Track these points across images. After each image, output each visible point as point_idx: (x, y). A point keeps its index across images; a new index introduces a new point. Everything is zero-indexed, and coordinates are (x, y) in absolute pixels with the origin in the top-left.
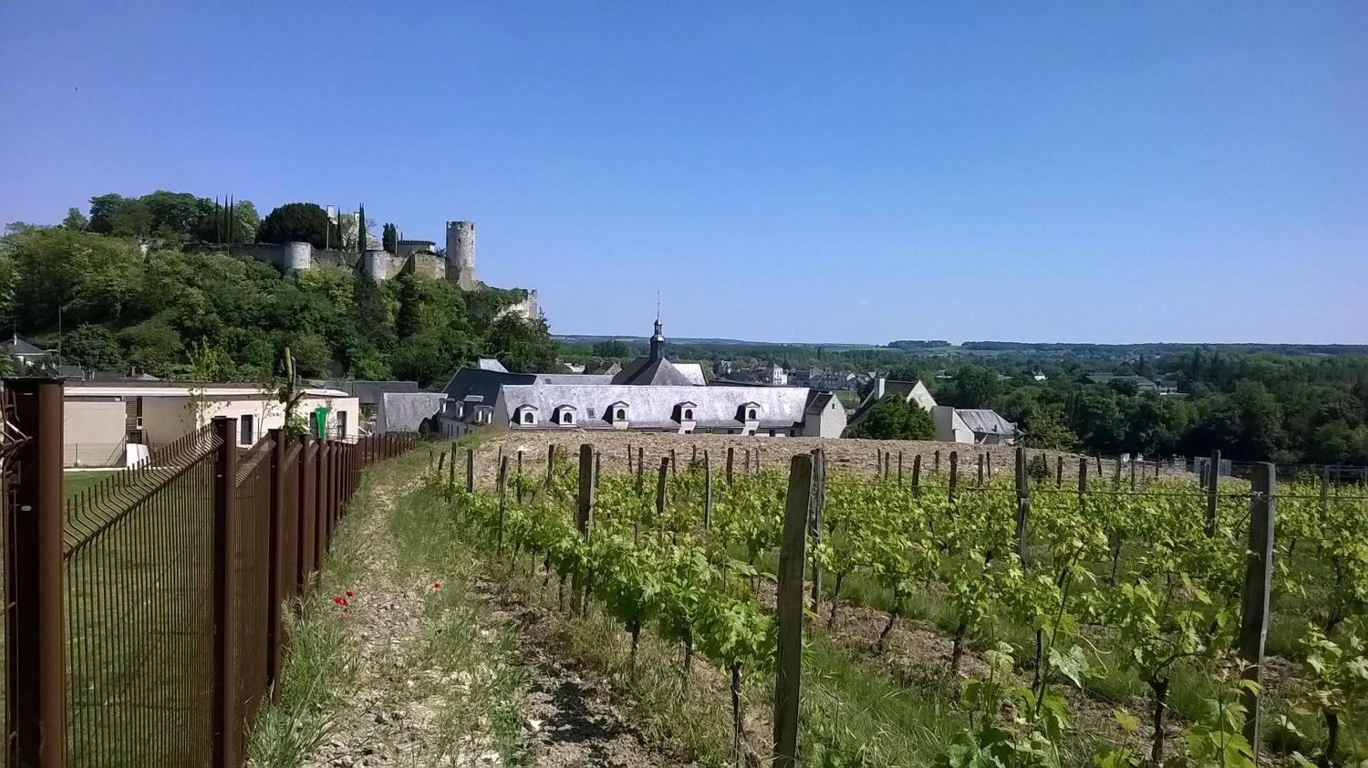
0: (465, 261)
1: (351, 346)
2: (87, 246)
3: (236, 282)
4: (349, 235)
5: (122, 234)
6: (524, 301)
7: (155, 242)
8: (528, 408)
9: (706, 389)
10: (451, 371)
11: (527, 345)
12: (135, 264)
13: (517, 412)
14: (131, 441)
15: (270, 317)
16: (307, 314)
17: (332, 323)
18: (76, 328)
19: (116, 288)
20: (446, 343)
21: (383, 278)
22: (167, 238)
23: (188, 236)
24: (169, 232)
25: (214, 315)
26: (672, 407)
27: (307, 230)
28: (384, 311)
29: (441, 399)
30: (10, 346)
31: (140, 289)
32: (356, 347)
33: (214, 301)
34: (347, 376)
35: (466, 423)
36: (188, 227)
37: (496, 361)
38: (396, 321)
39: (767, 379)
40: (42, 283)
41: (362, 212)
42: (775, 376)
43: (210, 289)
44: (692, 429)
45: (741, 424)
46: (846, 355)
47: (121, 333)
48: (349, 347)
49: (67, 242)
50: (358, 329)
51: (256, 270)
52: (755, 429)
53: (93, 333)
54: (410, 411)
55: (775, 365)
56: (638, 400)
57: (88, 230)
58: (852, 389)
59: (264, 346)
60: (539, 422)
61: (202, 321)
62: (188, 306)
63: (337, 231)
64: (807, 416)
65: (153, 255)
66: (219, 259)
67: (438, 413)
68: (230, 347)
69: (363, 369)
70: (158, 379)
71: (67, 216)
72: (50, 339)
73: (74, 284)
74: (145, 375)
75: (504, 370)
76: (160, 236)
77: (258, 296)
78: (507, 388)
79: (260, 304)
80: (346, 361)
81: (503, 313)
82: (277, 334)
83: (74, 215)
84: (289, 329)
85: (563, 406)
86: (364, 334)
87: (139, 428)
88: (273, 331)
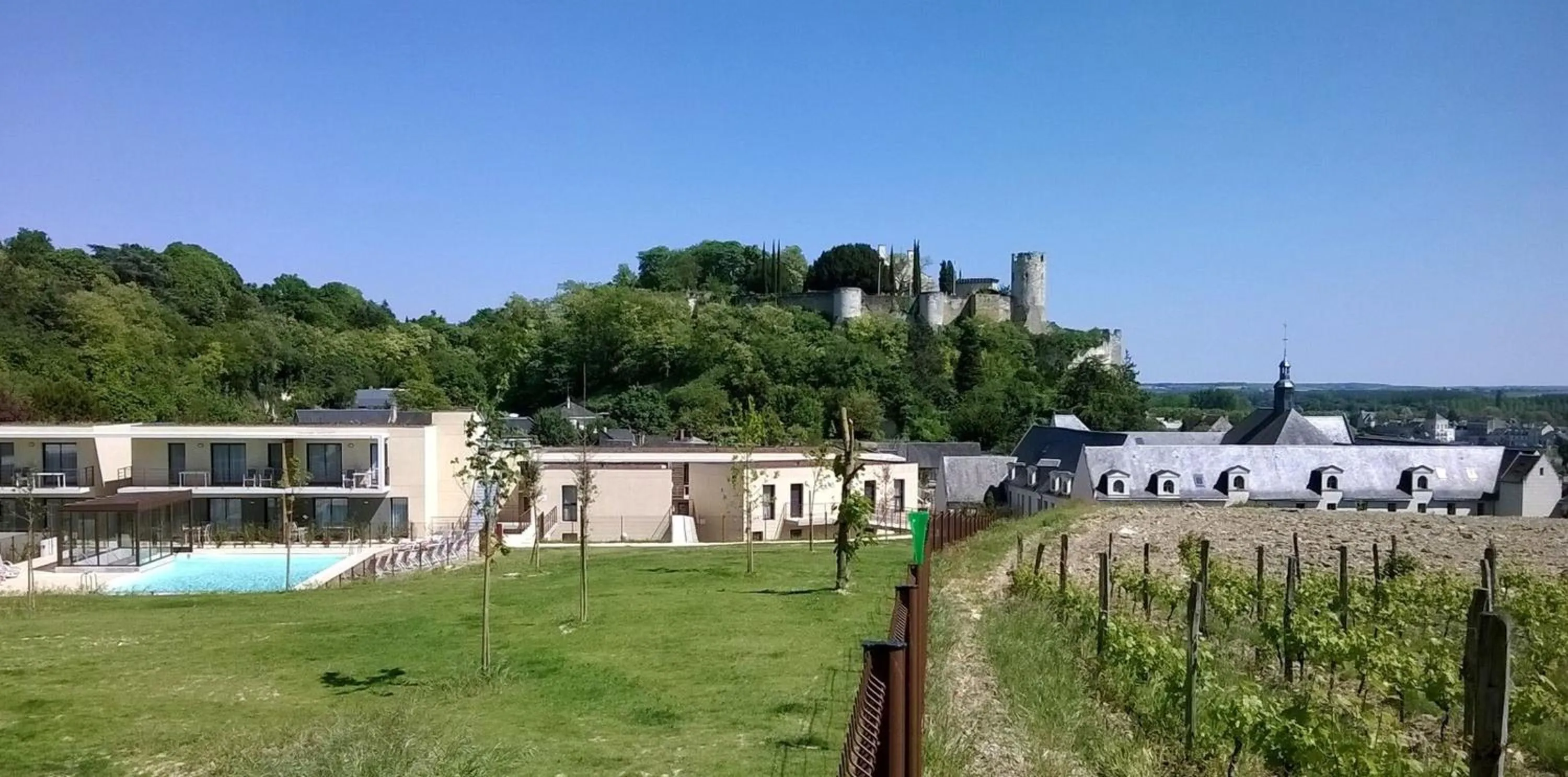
0: (1034, 299)
1: (907, 402)
2: (636, 302)
3: (783, 335)
4: (903, 277)
5: (671, 289)
6: (1105, 343)
7: (703, 295)
8: (1117, 474)
9: (1355, 449)
10: (1019, 430)
11: (1110, 396)
12: (683, 320)
13: (1104, 479)
14: (679, 512)
15: (819, 372)
16: (857, 367)
17: (886, 377)
18: (626, 389)
19: (665, 346)
20: (1013, 397)
21: (940, 323)
22: (715, 291)
23: (735, 287)
24: (716, 284)
25: (762, 371)
26: (1309, 472)
27: (858, 273)
28: (941, 362)
29: (1010, 464)
30: (564, 409)
31: (688, 346)
32: (911, 404)
33: (762, 357)
34: (901, 437)
35: (1039, 493)
36: (736, 279)
37: (1074, 417)
38: (956, 374)
39: (1427, 435)
40: (593, 344)
41: (916, 250)
42: (1438, 431)
43: (757, 344)
44: (1337, 502)
45: (1407, 495)
46: (1539, 401)
47: (670, 394)
48: (904, 404)
49: (616, 300)
50: (913, 383)
51: (804, 321)
52: (1427, 502)
53: (642, 394)
54: (973, 478)
55: (1438, 415)
56: (1263, 464)
57: (637, 286)
58: (1550, 447)
59: (813, 404)
60: (1131, 491)
61: (749, 379)
62: (736, 362)
63: (890, 273)
64: (1502, 486)
65: (701, 309)
66: (766, 310)
67: (1006, 480)
68: (778, 407)
69: (919, 428)
70: (706, 443)
71: (617, 273)
72: (602, 401)
73: (624, 343)
74: (694, 438)
75: (1083, 427)
76: (708, 289)
77: (807, 349)
78: (1090, 451)
79: (809, 359)
80: (900, 419)
81: (1080, 359)
82: (826, 391)
83: (623, 272)
84: (839, 385)
85: (1163, 472)
86: (920, 389)
87: (686, 497)
88: (823, 388)
